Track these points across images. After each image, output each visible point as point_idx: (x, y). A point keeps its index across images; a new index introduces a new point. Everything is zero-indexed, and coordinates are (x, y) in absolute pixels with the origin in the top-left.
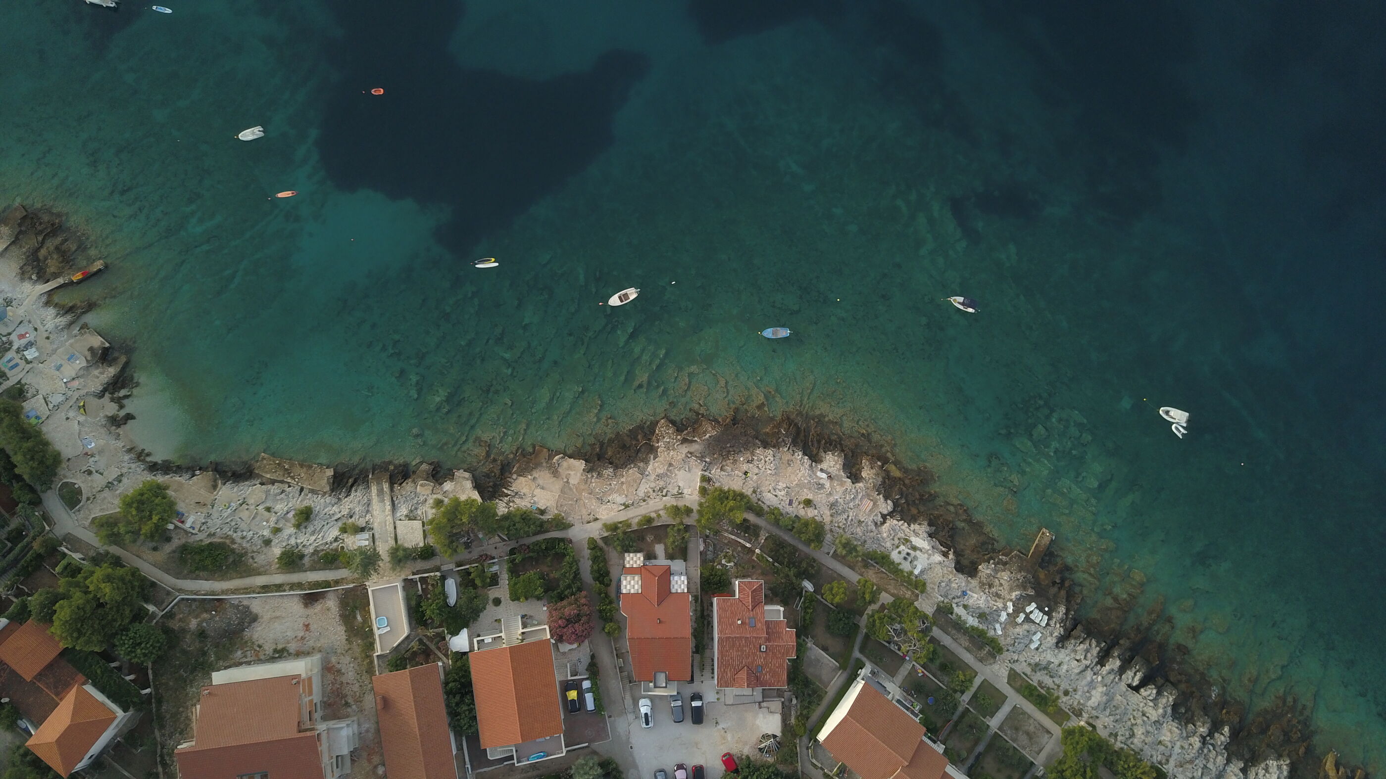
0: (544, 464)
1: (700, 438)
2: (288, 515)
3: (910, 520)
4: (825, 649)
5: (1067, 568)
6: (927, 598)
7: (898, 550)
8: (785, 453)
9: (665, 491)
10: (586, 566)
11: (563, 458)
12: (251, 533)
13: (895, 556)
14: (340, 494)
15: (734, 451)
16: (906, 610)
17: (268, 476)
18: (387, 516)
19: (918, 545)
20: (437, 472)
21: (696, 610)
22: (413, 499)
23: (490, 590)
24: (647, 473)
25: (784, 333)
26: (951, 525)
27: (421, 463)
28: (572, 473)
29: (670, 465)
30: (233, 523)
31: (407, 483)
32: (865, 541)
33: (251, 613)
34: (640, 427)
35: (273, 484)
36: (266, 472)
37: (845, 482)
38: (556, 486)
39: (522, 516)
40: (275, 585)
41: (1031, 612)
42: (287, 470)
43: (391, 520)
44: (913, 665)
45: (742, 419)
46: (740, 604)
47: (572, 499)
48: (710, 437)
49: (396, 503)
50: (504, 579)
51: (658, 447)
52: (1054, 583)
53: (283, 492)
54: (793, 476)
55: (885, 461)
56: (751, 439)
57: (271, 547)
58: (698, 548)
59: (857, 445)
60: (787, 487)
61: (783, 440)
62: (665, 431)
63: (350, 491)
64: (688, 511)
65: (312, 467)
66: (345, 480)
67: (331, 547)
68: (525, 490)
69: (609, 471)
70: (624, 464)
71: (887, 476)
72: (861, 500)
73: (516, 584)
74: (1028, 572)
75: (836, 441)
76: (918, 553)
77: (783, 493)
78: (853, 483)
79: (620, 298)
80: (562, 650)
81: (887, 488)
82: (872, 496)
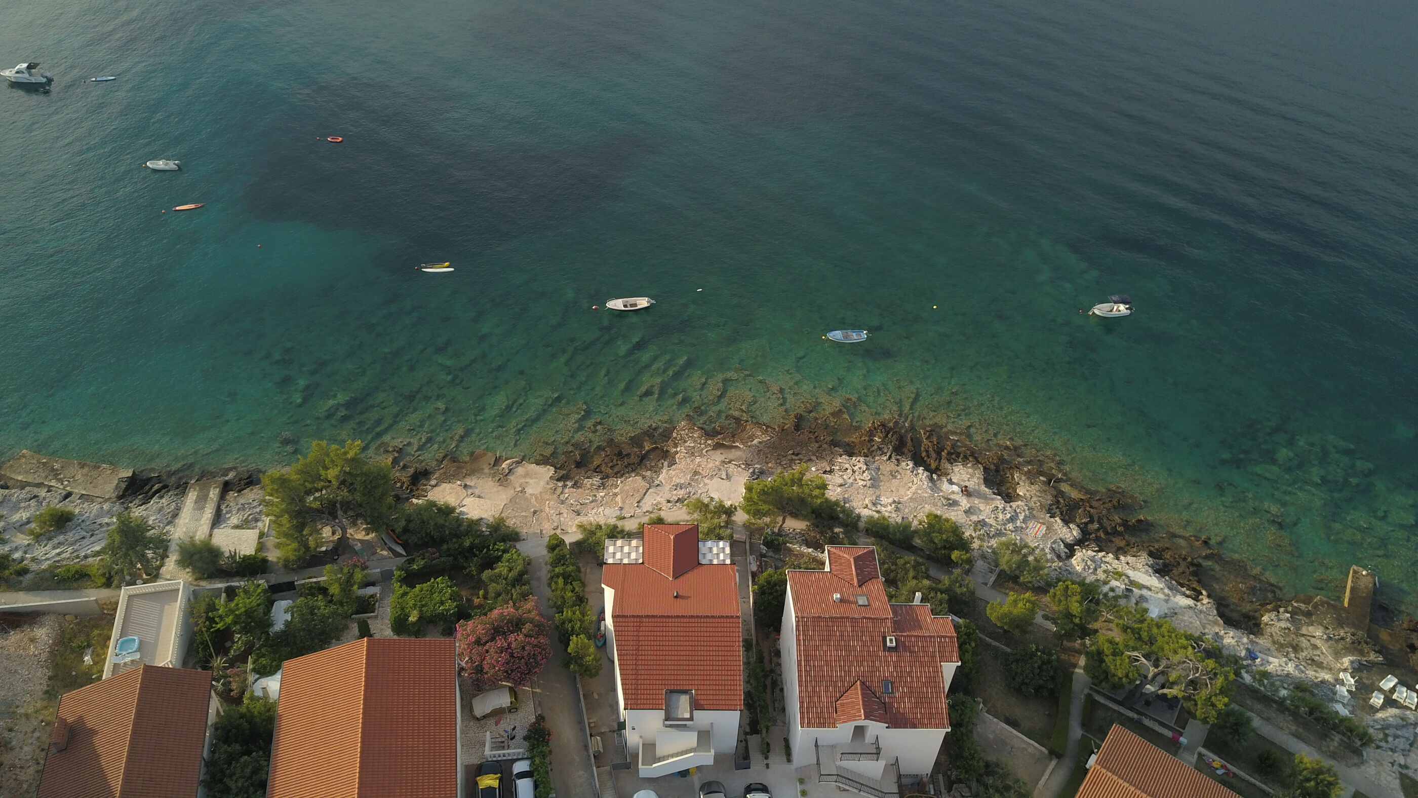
0: (487, 471)
1: (743, 444)
3: (1117, 550)
4: (1013, 724)
8: (884, 464)
11: (518, 463)
14: (131, 501)
17: (20, 478)
18: (202, 524)
19: (1141, 582)
22: (254, 507)
25: (859, 336)
26: (1188, 562)
28: (531, 481)
29: (696, 473)
34: (649, 433)
35: (23, 488)
37: (993, 499)
38: (502, 495)
42: (53, 470)
43: (208, 528)
45: (810, 426)
46: (835, 579)
47: (526, 510)
49: (225, 510)
51: (676, 453)
54: (902, 490)
55: (1051, 478)
56: (826, 446)
58: (747, 568)
59: (1000, 459)
61: (880, 449)
62: (687, 434)
63: (150, 498)
65: (99, 467)
66: (146, 489)
68: (447, 499)
69: (593, 481)
71: (1060, 494)
72: (1025, 522)
73: (404, 595)
74: (1355, 627)
75: (965, 454)
76: (1145, 592)
77: (889, 508)
78: (1006, 502)
81: (1064, 509)
82: (1042, 518)
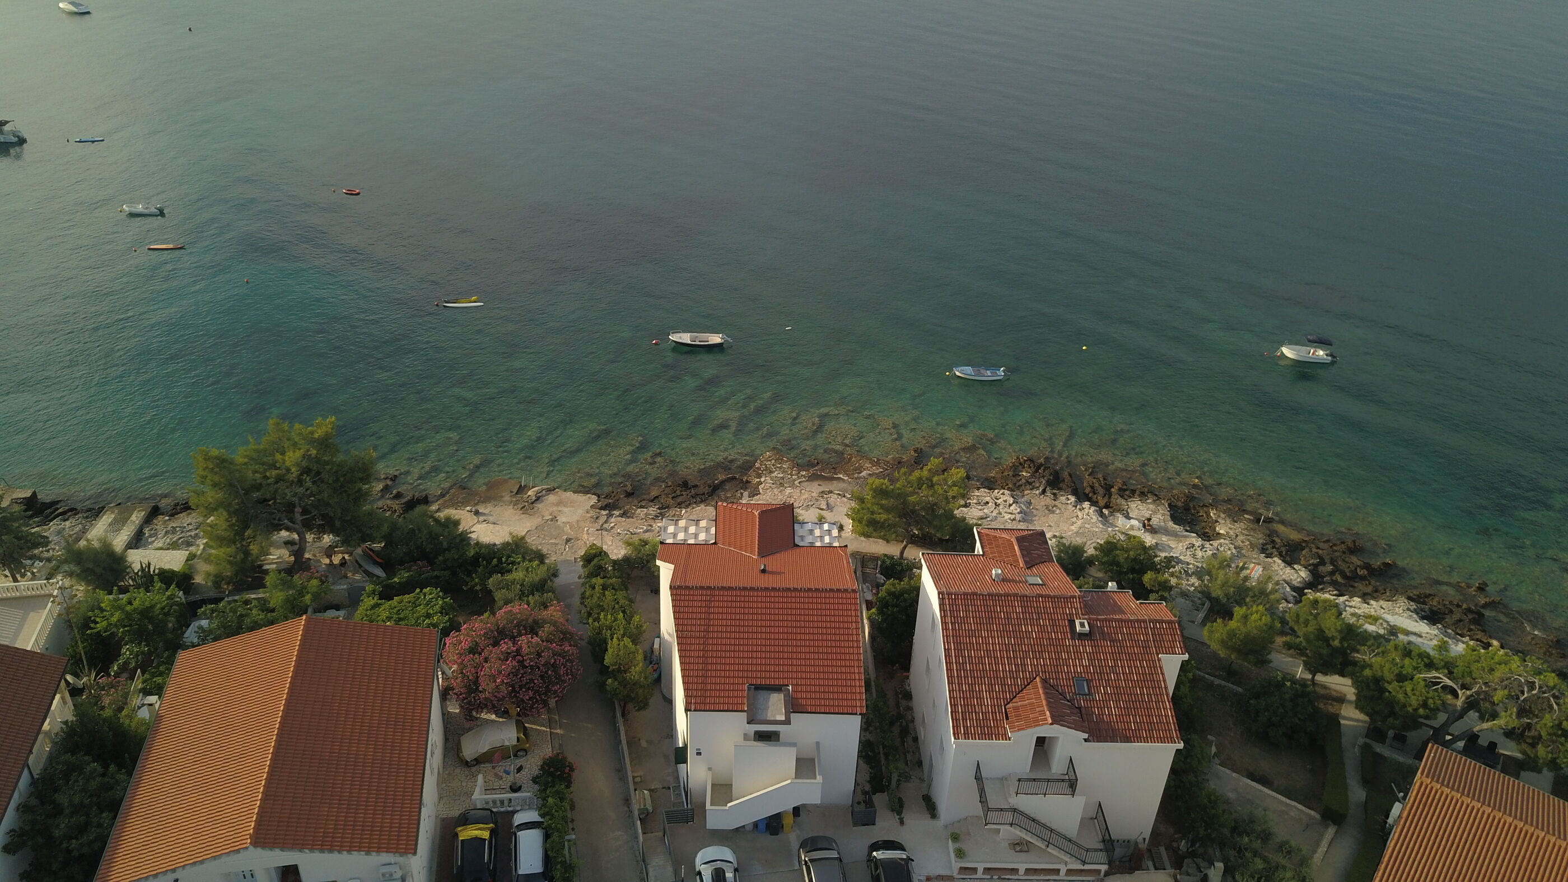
0: (509, 498)
1: (848, 476)
3: (1360, 596)
8: (1037, 495)
11: (550, 490)
22: (188, 531)
25: (994, 374)
28: (566, 510)
31: (187, 515)
37: (1185, 537)
46: (992, 561)
48: (869, 474)
49: (146, 535)
51: (759, 483)
55: (1259, 517)
59: (1189, 496)
61: (1029, 483)
62: (773, 465)
63: (50, 520)
66: (51, 510)
69: (649, 511)
70: (683, 502)
71: (1274, 534)
75: (1142, 490)
76: (1414, 638)
78: (1203, 539)
81: (1283, 549)
82: (1255, 559)
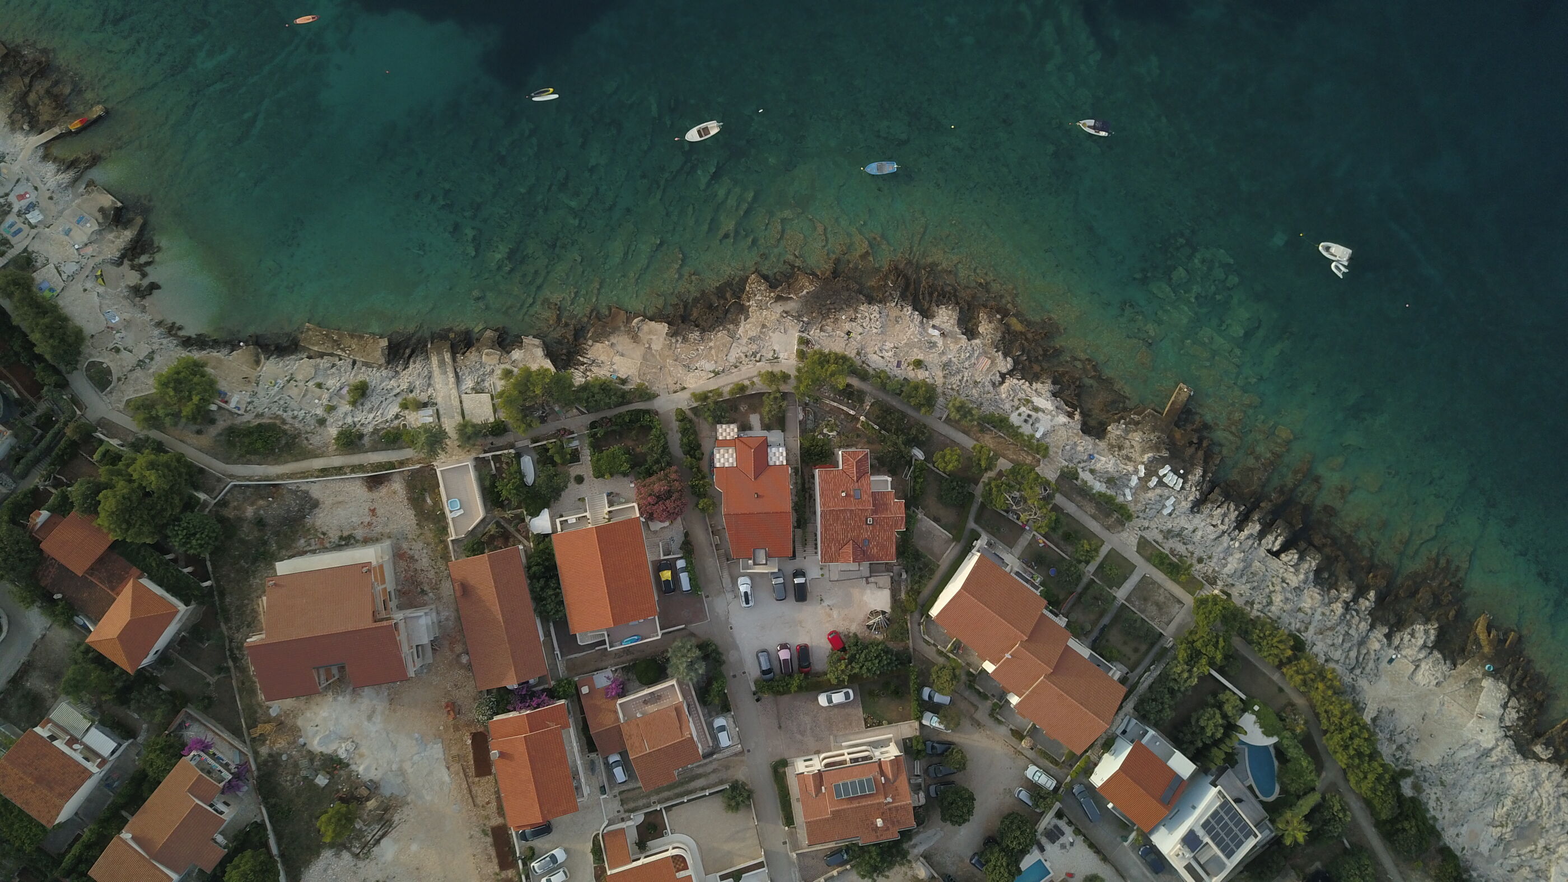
0: (622, 328)
1: (796, 295)
2: (342, 392)
3: (1032, 377)
4: (936, 520)
5: (1206, 426)
6: (1049, 462)
7: (1018, 412)
8: (892, 309)
9: (758, 356)
10: (675, 440)
11: (643, 321)
12: (303, 412)
13: (1014, 419)
14: (397, 366)
15: (835, 309)
16: (1027, 477)
17: (316, 348)
18: (451, 389)
19: (1040, 406)
20: (504, 340)
21: (796, 483)
22: (478, 369)
23: (571, 467)
24: (738, 336)
25: (891, 167)
26: (1078, 383)
27: (485, 329)
28: (654, 337)
29: (764, 326)
30: (282, 402)
31: (471, 353)
32: (982, 404)
33: (311, 498)
34: (728, 284)
35: (322, 358)
36: (313, 345)
37: (960, 339)
38: (638, 352)
39: (601, 386)
40: (335, 468)
41: (1165, 475)
42: (335, 341)
43: (456, 394)
44: (1034, 535)
45: (844, 272)
46: (844, 475)
47: (655, 367)
48: (807, 293)
49: (460, 374)
50: (586, 455)
51: (749, 306)
52: (1191, 443)
53: (334, 365)
54: (901, 335)
55: (1005, 313)
56: (853, 294)
57: (326, 427)
58: (797, 417)
59: (974, 297)
60: (895, 347)
61: (891, 294)
62: (755, 286)
63: (408, 363)
64: (785, 377)
65: (363, 337)
66: (401, 351)
67: (392, 425)
68: (602, 358)
69: (695, 335)
70: (711, 326)
71: (1007, 330)
72: (978, 358)
73: (598, 460)
74: (1162, 431)
75: (950, 293)
76: (1040, 414)
77: (890, 354)
78: (969, 340)
79: (699, 131)
80: (652, 529)
81: (1007, 343)
82: (990, 354)
